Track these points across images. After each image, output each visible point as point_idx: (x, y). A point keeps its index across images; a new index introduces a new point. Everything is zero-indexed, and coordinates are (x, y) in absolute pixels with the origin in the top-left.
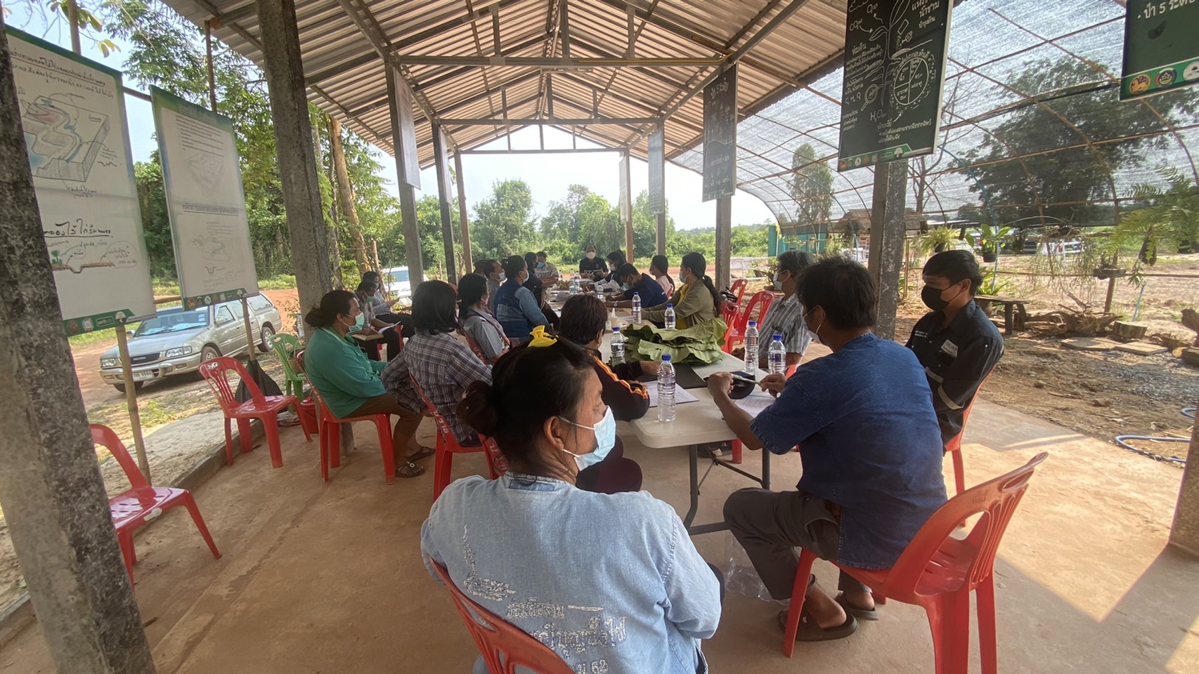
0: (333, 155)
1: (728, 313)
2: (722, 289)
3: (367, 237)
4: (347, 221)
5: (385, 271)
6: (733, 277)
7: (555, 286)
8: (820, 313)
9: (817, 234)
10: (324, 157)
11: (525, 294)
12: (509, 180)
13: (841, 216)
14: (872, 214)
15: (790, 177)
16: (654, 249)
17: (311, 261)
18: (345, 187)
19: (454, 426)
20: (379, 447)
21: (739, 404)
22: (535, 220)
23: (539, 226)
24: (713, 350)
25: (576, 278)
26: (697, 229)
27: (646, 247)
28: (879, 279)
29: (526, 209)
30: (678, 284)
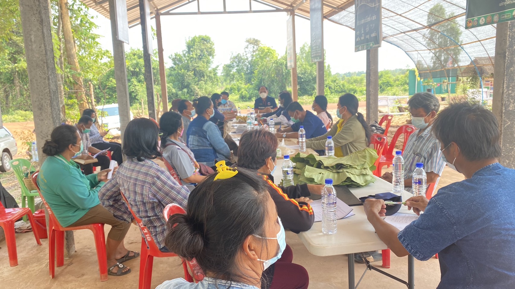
0: (61, 17)
1: (377, 143)
2: (372, 122)
3: (86, 81)
4: (70, 69)
5: (99, 108)
6: (380, 112)
7: (235, 120)
8: (455, 148)
9: (449, 77)
10: (54, 19)
11: (211, 127)
12: (197, 36)
13: (468, 63)
14: (495, 62)
15: (426, 31)
16: (314, 89)
17: (45, 102)
18: (70, 42)
19: (156, 235)
20: (95, 251)
21: (389, 220)
22: (218, 66)
23: (221, 71)
24: (366, 175)
25: (251, 114)
26: (349, 73)
27: (308, 88)
28: (502, 116)
29: (210, 57)
30: (335, 118)
